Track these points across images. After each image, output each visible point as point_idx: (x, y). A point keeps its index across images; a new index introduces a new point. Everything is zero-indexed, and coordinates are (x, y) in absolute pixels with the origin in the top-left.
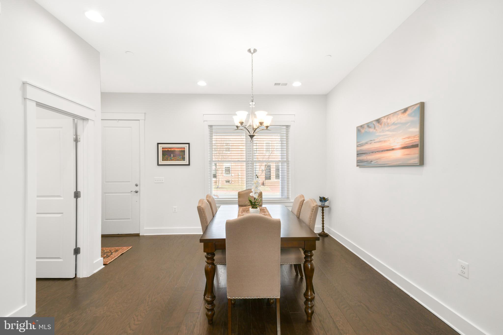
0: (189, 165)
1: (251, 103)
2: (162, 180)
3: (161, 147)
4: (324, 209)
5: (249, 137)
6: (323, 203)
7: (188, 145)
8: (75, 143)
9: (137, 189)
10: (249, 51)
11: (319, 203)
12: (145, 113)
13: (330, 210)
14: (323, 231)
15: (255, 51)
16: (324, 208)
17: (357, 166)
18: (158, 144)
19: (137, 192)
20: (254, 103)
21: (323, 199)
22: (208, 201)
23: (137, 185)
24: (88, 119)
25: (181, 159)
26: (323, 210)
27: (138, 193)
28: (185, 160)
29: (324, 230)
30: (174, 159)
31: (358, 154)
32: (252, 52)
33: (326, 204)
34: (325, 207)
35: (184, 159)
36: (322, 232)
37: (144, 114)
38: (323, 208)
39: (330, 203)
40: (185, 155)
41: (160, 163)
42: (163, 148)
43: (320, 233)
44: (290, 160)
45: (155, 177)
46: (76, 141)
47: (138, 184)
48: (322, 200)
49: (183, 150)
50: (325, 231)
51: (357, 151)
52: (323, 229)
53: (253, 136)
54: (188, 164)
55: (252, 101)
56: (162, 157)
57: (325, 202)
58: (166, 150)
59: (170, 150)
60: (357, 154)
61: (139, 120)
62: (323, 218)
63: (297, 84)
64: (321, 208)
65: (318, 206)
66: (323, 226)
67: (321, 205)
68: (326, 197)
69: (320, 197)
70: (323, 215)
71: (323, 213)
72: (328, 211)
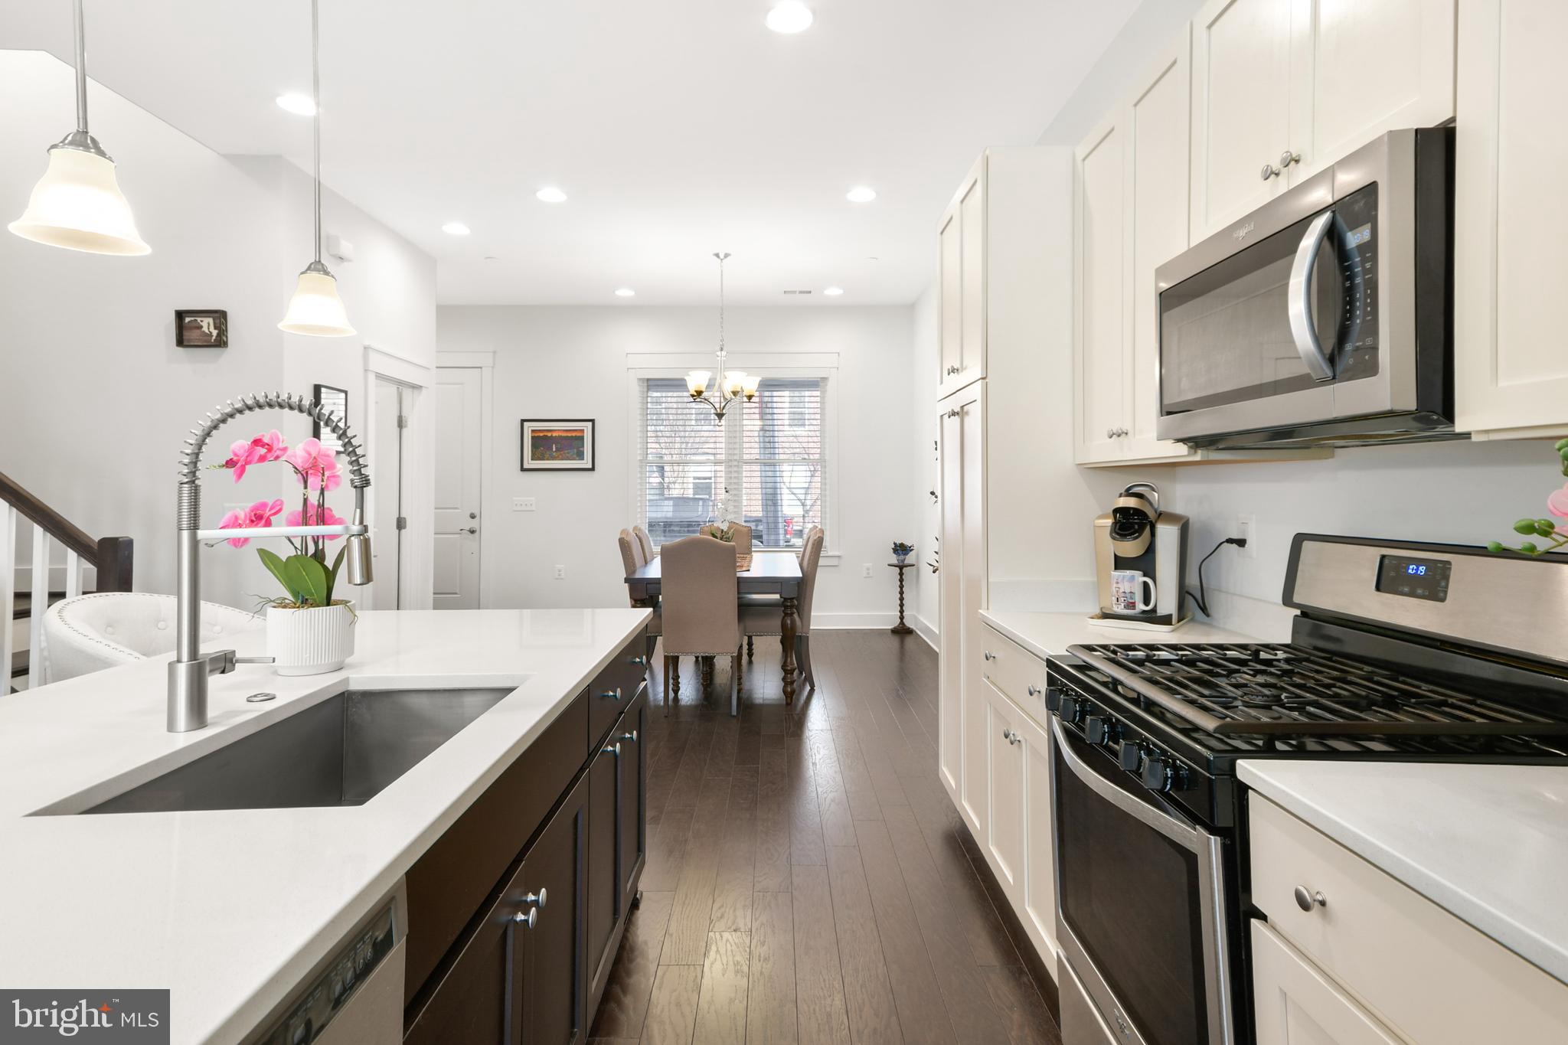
0: (593, 469)
1: (719, 353)
2: (531, 505)
3: (530, 429)
4: (905, 570)
6: (902, 557)
7: (591, 423)
8: (399, 429)
9: (474, 524)
10: (717, 255)
11: (893, 559)
12: (495, 352)
13: (919, 571)
15: (727, 255)
16: (905, 568)
18: (523, 421)
19: (472, 532)
20: (724, 353)
21: (901, 549)
22: (637, 535)
23: (473, 516)
24: (421, 387)
25: (575, 456)
26: (901, 574)
27: (477, 534)
28: (583, 459)
29: (904, 620)
30: (558, 457)
32: (722, 256)
33: (910, 558)
34: (907, 566)
35: (580, 456)
36: (900, 623)
37: (492, 354)
38: (901, 568)
39: (917, 555)
40: (583, 446)
41: (526, 466)
42: (533, 431)
43: (895, 628)
44: (829, 457)
45: (514, 498)
46: (401, 424)
47: (477, 513)
48: (897, 550)
49: (579, 434)
50: (906, 623)
52: (902, 618)
53: (723, 414)
54: (591, 467)
55: (722, 349)
56: (532, 451)
57: (906, 554)
58: (541, 435)
59: (549, 434)
61: (481, 368)
62: (901, 593)
63: (833, 292)
64: (898, 569)
65: (889, 565)
66: (902, 612)
67: (895, 562)
68: (908, 543)
69: (895, 544)
70: (901, 587)
71: (901, 580)
72: (915, 573)
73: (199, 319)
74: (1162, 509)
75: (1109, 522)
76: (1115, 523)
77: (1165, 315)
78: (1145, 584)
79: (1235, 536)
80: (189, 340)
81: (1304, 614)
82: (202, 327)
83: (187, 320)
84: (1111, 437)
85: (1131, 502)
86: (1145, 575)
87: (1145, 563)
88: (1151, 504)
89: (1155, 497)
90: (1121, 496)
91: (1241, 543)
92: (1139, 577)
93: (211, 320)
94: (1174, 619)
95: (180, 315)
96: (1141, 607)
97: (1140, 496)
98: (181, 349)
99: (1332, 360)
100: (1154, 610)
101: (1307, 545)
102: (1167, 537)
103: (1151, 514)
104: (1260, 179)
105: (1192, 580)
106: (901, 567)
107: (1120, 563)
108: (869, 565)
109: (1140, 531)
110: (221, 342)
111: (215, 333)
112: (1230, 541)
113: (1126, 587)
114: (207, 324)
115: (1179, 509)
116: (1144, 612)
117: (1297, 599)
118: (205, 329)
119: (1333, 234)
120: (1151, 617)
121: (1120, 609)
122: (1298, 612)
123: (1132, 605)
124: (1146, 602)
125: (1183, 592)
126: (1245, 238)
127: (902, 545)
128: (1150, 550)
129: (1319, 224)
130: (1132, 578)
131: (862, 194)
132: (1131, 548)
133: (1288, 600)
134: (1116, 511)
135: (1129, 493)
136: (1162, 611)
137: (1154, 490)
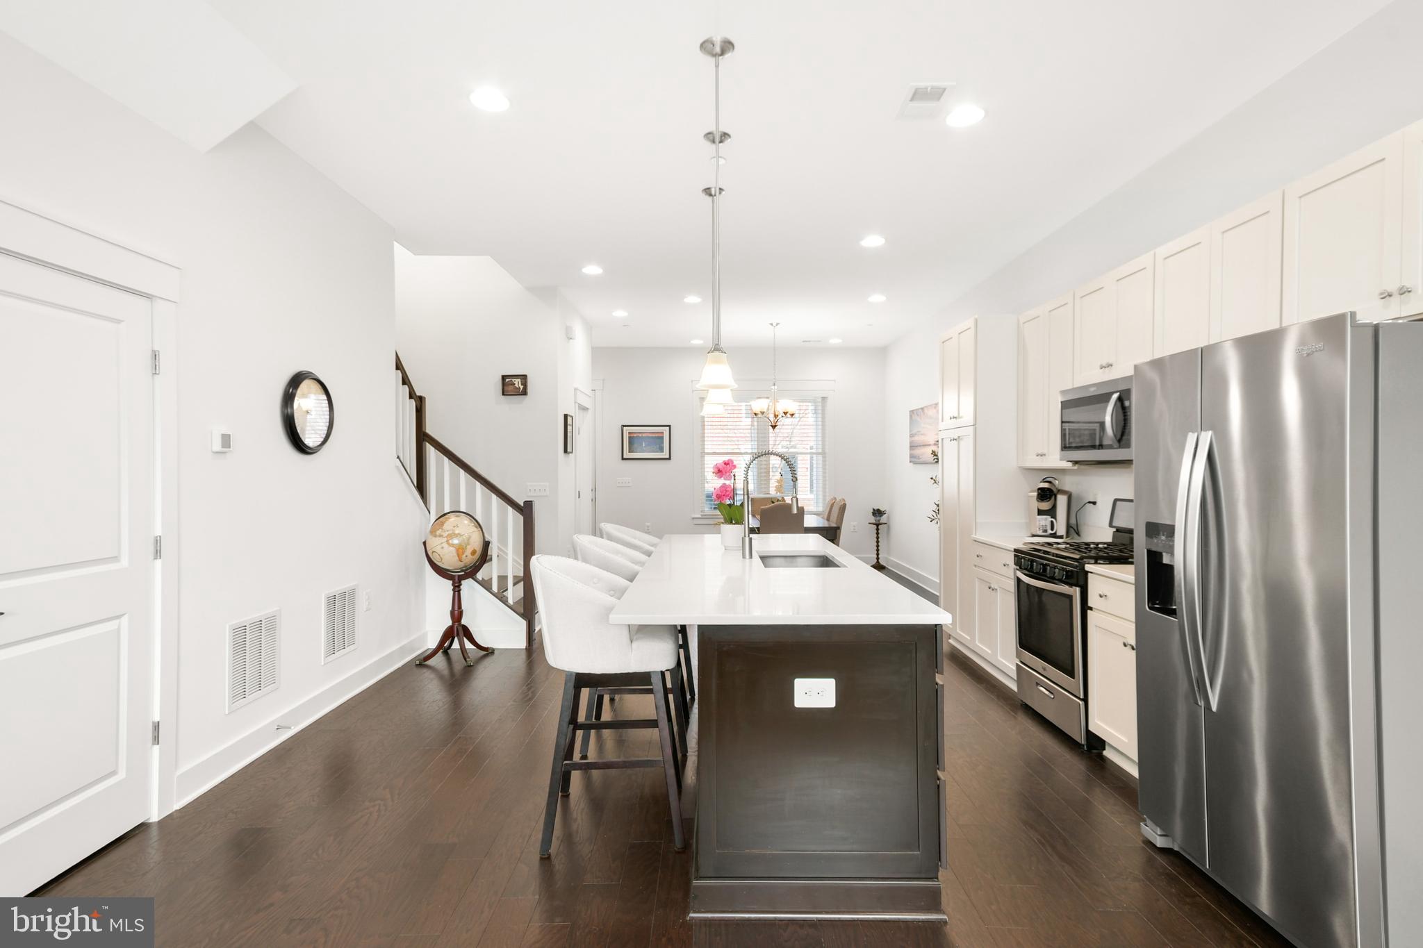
0: (670, 459)
1: (773, 387)
2: (629, 483)
3: (628, 431)
4: (880, 527)
5: (771, 428)
6: (878, 518)
7: (668, 428)
10: (772, 324)
11: (873, 520)
13: (889, 528)
14: (878, 561)
15: (777, 324)
17: (910, 462)
18: (623, 426)
19: (592, 501)
20: (776, 387)
21: (878, 513)
25: (656, 450)
26: (878, 529)
27: (594, 502)
28: (663, 452)
30: (646, 450)
31: (912, 447)
32: (774, 325)
33: (883, 519)
34: (881, 524)
35: (661, 450)
39: (888, 518)
40: (663, 444)
41: (625, 456)
42: (629, 433)
44: (827, 451)
45: (618, 478)
47: (594, 488)
48: (875, 513)
51: (910, 443)
52: (878, 559)
53: (776, 426)
55: (774, 385)
56: (629, 446)
57: (881, 516)
58: (635, 435)
59: (640, 435)
60: (910, 447)
62: (878, 542)
63: (835, 341)
64: (875, 526)
65: (870, 523)
66: (878, 554)
67: (874, 522)
68: (882, 509)
69: (874, 509)
70: (878, 538)
71: (878, 534)
72: (886, 529)
73: (513, 380)
74: (1060, 488)
75: (1036, 494)
76: (1038, 495)
77: (1063, 411)
78: (1052, 522)
79: (1092, 501)
80: (508, 391)
81: (1117, 531)
82: (515, 384)
83: (507, 380)
84: (1037, 456)
85: (1046, 485)
86: (1052, 518)
87: (1052, 512)
88: (1054, 485)
89: (1057, 482)
90: (1041, 482)
91: (1094, 503)
92: (1049, 519)
93: (519, 380)
94: (1065, 536)
95: (504, 378)
96: (1050, 532)
97: (1050, 482)
98: (503, 397)
99: (1119, 441)
100: (1055, 533)
101: (1118, 503)
102: (1062, 501)
103: (1055, 490)
104: (1099, 368)
105: (1073, 521)
106: (878, 525)
107: (1040, 512)
108: (855, 523)
109: (1050, 498)
110: (524, 393)
111: (522, 387)
112: (1090, 502)
113: (1043, 523)
114: (518, 382)
115: (1067, 488)
116: (1051, 534)
117: (1114, 524)
118: (516, 385)
119: (1120, 399)
120: (1054, 536)
121: (1040, 533)
122: (1115, 530)
123: (1045, 531)
124: (1052, 529)
125: (1069, 526)
126: (1093, 391)
127: (878, 510)
128: (1054, 507)
129: (1115, 396)
130: (1046, 519)
131: (877, 298)
132: (1045, 506)
133: (1111, 525)
134: (1039, 489)
135: (1044, 481)
136: (1058, 534)
137: (1056, 479)
